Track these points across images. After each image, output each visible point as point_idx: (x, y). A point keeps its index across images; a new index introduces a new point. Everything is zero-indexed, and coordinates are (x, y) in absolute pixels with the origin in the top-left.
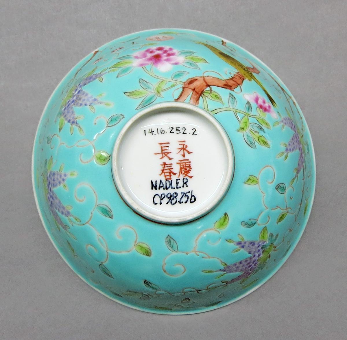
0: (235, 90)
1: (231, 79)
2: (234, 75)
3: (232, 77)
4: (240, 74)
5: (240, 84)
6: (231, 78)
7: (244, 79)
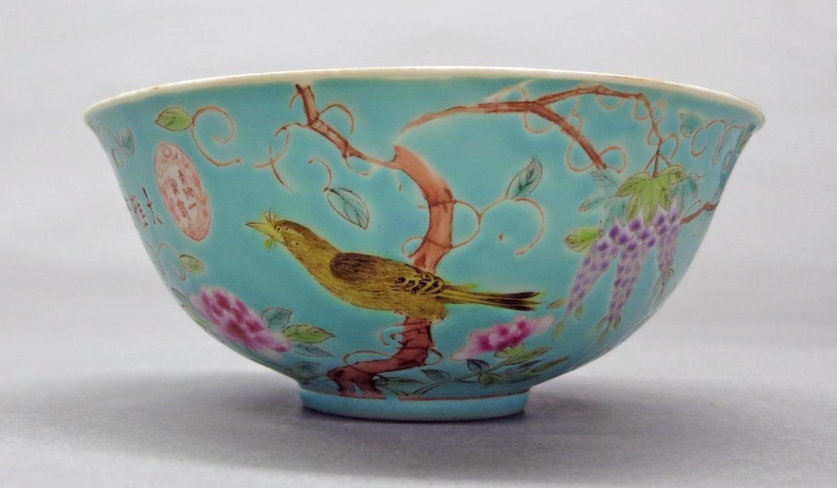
0: (427, 361)
1: (402, 349)
2: (403, 334)
3: (400, 343)
4: (410, 321)
5: (429, 345)
6: (401, 346)
7: (428, 328)
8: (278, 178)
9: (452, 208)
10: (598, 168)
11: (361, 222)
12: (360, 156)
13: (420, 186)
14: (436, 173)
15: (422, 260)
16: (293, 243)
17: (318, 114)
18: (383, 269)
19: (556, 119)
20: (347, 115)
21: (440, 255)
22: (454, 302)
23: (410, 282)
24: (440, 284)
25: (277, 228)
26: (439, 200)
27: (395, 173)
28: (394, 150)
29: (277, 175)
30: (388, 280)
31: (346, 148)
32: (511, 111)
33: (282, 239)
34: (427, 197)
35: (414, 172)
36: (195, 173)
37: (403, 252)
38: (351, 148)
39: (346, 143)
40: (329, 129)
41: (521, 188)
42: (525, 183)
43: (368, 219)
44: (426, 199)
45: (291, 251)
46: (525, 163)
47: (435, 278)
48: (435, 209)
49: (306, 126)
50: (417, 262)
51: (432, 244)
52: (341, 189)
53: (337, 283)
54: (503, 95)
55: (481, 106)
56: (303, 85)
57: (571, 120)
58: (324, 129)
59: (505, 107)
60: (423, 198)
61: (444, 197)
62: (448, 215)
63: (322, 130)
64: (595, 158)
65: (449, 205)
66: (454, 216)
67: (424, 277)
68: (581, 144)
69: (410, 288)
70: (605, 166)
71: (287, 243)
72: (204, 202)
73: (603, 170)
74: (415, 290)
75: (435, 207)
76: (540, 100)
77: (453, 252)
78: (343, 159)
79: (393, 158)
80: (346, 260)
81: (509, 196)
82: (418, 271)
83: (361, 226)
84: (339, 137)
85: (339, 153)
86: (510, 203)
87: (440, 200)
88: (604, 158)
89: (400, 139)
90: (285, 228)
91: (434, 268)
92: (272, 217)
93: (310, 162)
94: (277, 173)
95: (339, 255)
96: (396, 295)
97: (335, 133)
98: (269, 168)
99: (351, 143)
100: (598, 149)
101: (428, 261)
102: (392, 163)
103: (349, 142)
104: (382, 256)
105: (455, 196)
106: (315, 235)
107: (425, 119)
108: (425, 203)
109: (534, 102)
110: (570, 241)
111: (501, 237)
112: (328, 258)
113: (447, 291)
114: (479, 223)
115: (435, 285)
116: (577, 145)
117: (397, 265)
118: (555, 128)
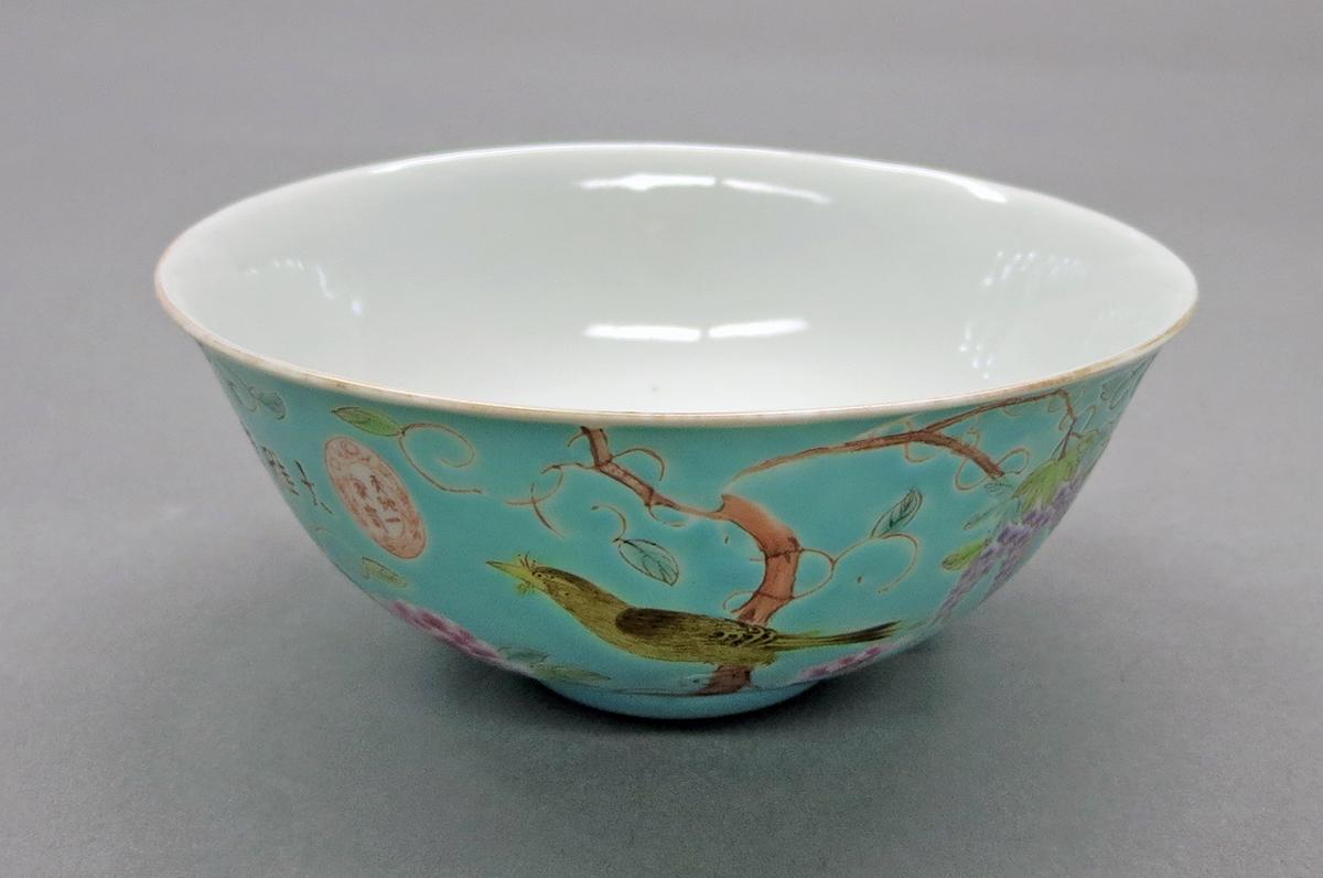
2: (711, 679)
3: (704, 684)
5: (745, 684)
6: (705, 686)
7: (747, 673)
8: (544, 521)
9: (798, 557)
10: (993, 478)
11: (666, 576)
12: (670, 505)
13: (755, 537)
14: (777, 521)
15: (751, 614)
16: (562, 593)
17: (611, 457)
18: (694, 625)
19: (948, 442)
20: (657, 461)
21: (774, 608)
22: (787, 649)
23: (730, 636)
24: (772, 635)
25: (537, 574)
26: (779, 551)
27: (722, 525)
28: (721, 499)
29: (541, 517)
30: (701, 635)
31: (650, 496)
32: (888, 445)
33: (544, 587)
34: (763, 548)
35: (747, 521)
36: (401, 485)
37: (726, 607)
38: (658, 496)
39: (651, 491)
40: (626, 474)
41: (892, 523)
42: (898, 517)
43: (677, 574)
44: (762, 550)
45: (558, 600)
46: (900, 497)
47: (765, 630)
48: (773, 562)
49: (592, 468)
50: (744, 616)
51: (765, 598)
52: (638, 540)
53: (626, 638)
54: (881, 431)
55: (847, 445)
56: (590, 427)
57: (965, 439)
58: (620, 474)
59: (882, 442)
60: (757, 550)
61: (788, 546)
62: (791, 567)
63: (616, 474)
64: (990, 468)
65: (793, 556)
66: (800, 565)
67: (751, 630)
68: (976, 460)
69: (730, 642)
70: (1002, 474)
71: (550, 591)
72: (415, 522)
73: (999, 479)
74: (736, 643)
75: (774, 559)
76: (928, 428)
77: (792, 603)
78: (647, 508)
79: (718, 507)
80: (641, 615)
81: (876, 534)
82: (742, 625)
83: (665, 580)
84: (641, 483)
85: (641, 501)
86: (877, 542)
87: (781, 550)
88: (1002, 467)
89: (730, 488)
90: (549, 576)
91: (766, 620)
92: (530, 562)
93: (594, 508)
94: (542, 514)
95: (631, 610)
96: (708, 649)
97: (635, 478)
98: (531, 507)
99: (658, 491)
100: (995, 460)
101: (757, 616)
102: (719, 514)
103: (655, 488)
104: (694, 611)
105: (802, 543)
106: (595, 587)
107: (768, 464)
108: (762, 555)
109: (920, 431)
110: (947, 563)
111: (859, 579)
112: (613, 613)
113: (779, 640)
114: (833, 569)
115: (765, 636)
116: (971, 463)
117: (712, 621)
118: (944, 452)
